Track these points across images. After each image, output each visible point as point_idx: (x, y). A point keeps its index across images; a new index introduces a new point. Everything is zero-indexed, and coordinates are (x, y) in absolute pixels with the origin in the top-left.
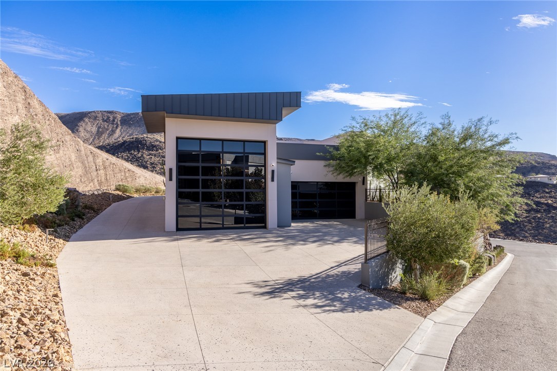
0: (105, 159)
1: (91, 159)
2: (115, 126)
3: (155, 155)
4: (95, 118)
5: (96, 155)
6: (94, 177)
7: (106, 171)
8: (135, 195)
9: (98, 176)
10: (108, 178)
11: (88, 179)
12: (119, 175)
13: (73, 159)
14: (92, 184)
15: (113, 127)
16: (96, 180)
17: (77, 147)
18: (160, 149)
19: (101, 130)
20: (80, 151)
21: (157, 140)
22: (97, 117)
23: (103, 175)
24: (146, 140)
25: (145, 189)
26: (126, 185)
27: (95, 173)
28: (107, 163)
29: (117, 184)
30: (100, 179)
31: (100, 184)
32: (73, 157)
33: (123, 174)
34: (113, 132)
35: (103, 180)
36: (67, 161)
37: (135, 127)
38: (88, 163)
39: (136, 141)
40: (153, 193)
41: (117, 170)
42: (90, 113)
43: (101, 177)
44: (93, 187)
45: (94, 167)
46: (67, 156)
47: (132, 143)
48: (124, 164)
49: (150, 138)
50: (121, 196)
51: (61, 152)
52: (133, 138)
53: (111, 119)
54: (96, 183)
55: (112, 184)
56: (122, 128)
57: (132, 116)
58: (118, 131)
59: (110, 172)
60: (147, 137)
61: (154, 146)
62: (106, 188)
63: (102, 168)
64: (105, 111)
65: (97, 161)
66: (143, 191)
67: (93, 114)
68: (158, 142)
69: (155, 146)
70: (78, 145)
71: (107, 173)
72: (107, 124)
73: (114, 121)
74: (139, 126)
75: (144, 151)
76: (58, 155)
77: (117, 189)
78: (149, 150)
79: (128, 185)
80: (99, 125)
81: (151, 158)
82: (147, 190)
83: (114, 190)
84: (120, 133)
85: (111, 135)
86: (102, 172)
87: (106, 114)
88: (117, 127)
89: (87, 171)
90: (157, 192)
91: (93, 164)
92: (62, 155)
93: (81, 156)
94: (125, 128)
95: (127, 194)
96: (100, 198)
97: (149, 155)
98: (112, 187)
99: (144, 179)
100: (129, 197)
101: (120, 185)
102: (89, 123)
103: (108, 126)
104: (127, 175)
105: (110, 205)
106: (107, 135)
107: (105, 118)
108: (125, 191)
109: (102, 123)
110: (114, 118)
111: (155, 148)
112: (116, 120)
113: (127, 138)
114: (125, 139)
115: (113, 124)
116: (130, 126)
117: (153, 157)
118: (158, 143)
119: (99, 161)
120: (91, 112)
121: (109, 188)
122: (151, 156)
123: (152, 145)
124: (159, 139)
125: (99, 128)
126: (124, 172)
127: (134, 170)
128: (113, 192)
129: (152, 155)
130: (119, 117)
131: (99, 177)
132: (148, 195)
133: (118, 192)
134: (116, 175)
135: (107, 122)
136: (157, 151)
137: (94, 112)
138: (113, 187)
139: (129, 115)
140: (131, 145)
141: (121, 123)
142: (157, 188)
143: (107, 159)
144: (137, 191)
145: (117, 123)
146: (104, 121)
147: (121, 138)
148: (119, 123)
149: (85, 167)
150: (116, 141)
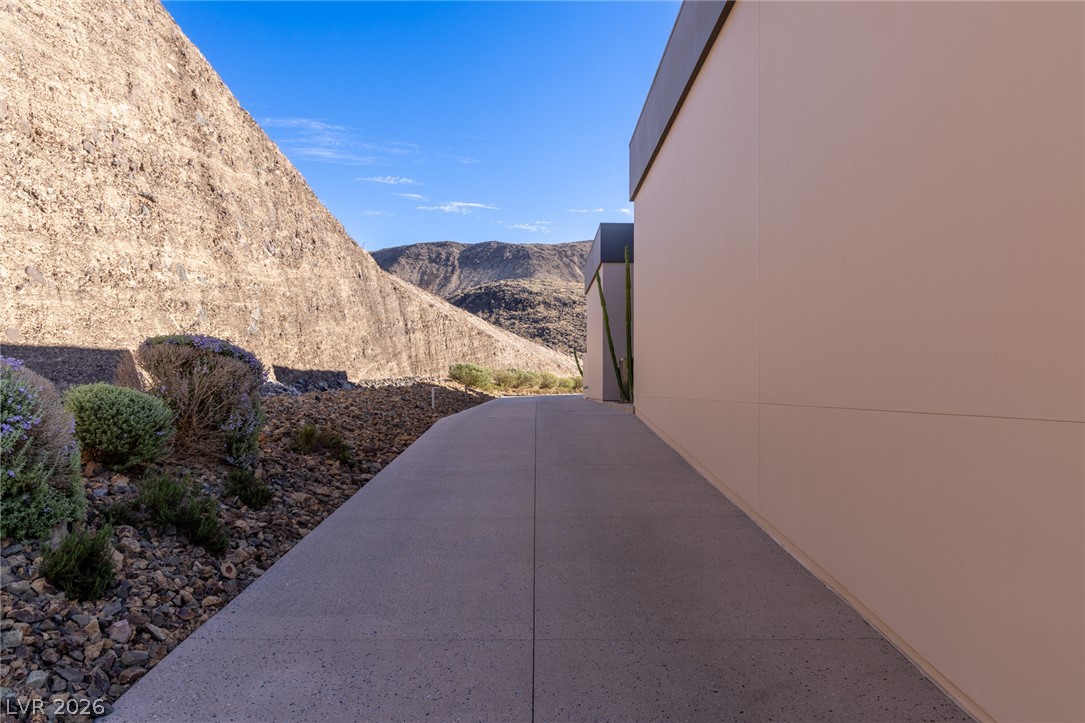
0: (425, 306)
1: (393, 302)
2: (450, 269)
3: (521, 318)
4: (417, 257)
5: (406, 295)
6: (399, 347)
7: (428, 335)
8: (496, 392)
9: (409, 345)
10: (433, 352)
11: (384, 350)
12: (457, 343)
13: (344, 295)
14: (393, 364)
15: (447, 271)
16: (404, 356)
17: (359, 267)
18: (530, 306)
19: (426, 277)
20: (367, 279)
21: (524, 290)
22: (419, 254)
23: (422, 342)
24: (503, 291)
25: (519, 378)
26: (476, 366)
27: (404, 339)
28: (431, 316)
29: (454, 364)
30: (414, 354)
31: (415, 365)
32: (345, 290)
33: (466, 341)
34: (447, 280)
35: (422, 356)
36: (323, 293)
37: (484, 268)
38: (386, 311)
39: (486, 294)
40: (536, 388)
41: (452, 333)
42: (408, 247)
43: (417, 348)
44: (396, 371)
45: (401, 324)
46: (324, 282)
47: (478, 296)
48: (469, 319)
49: (511, 286)
50: (464, 394)
51: (305, 265)
52: (480, 288)
53: (444, 257)
54: (406, 364)
55: (441, 365)
56: (461, 272)
57: (479, 250)
58: (455, 279)
59: (437, 337)
60: (506, 285)
61: (518, 302)
62: (428, 375)
63: (420, 325)
64: (433, 244)
65: (409, 309)
66: (514, 383)
67: (414, 250)
68: (527, 294)
69: (520, 302)
70: (361, 264)
71: (431, 339)
72: (437, 266)
73: (448, 260)
74: (492, 267)
75: (501, 312)
76: (292, 273)
77: (454, 377)
78: (510, 310)
79: (480, 367)
80: (423, 269)
81: (514, 323)
82: (522, 381)
83: (446, 380)
84: (458, 283)
85: (443, 286)
86: (418, 336)
87: (434, 248)
88: (453, 272)
89: (381, 329)
90: (544, 386)
91: (397, 314)
92: (307, 274)
93: (368, 291)
94: (466, 271)
95: (478, 390)
96: (397, 399)
97: (509, 319)
98: (441, 372)
99: (512, 354)
100: (484, 398)
101: (459, 367)
102: (407, 267)
103: (438, 270)
104: (476, 344)
105: (428, 426)
106: (436, 287)
107: (434, 256)
108: (472, 382)
109: (429, 265)
110: (449, 255)
111: (520, 305)
112: (451, 259)
113: (471, 289)
114: (466, 291)
115: (446, 265)
116: (475, 267)
117: (517, 322)
118: (525, 295)
119: (413, 309)
120: (411, 246)
121: (435, 375)
122: (513, 320)
123: (516, 299)
124: (527, 286)
125: (424, 273)
126: (470, 336)
127: (490, 333)
128: (443, 384)
129: (516, 319)
130: (456, 252)
131: (413, 349)
132: (525, 392)
133: (455, 385)
134: (450, 346)
135: (436, 263)
136: (524, 310)
137: (415, 246)
138: (445, 373)
139: (473, 247)
140: (478, 301)
141: (460, 264)
142: (544, 377)
143: (431, 306)
144: (501, 382)
145: (453, 264)
146: (431, 261)
147: (460, 291)
148: (456, 263)
149: (379, 321)
150: (451, 296)
